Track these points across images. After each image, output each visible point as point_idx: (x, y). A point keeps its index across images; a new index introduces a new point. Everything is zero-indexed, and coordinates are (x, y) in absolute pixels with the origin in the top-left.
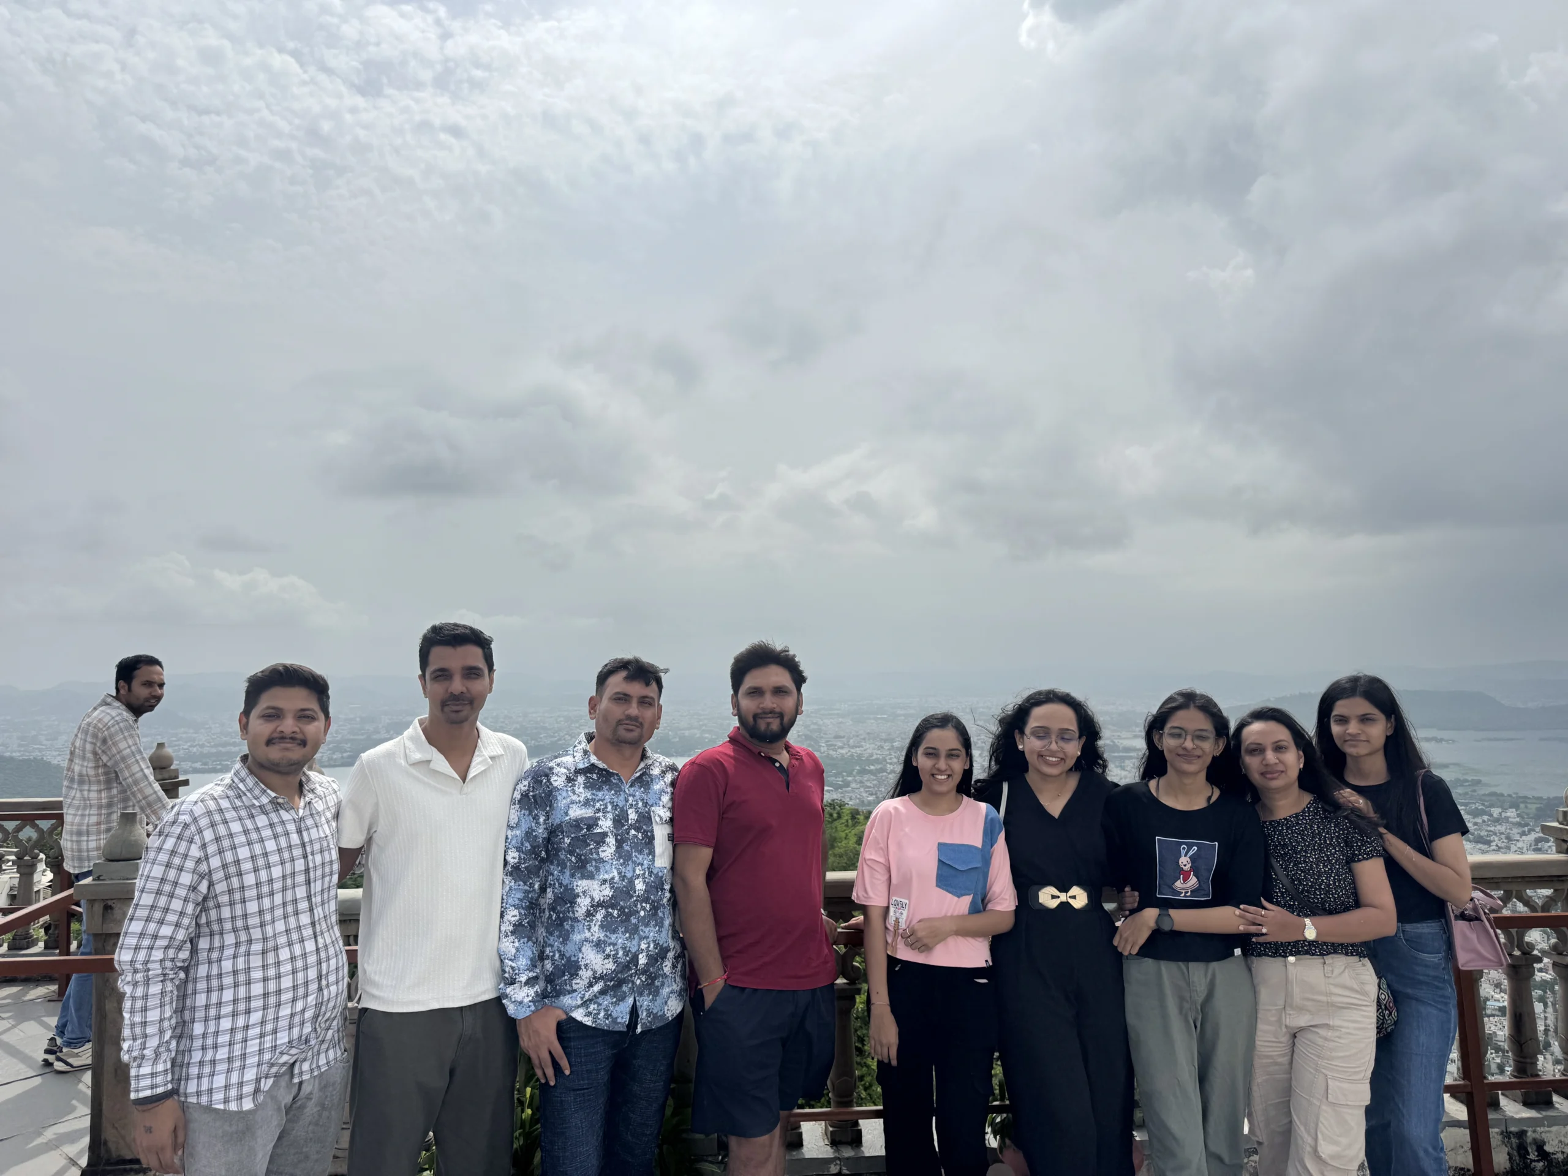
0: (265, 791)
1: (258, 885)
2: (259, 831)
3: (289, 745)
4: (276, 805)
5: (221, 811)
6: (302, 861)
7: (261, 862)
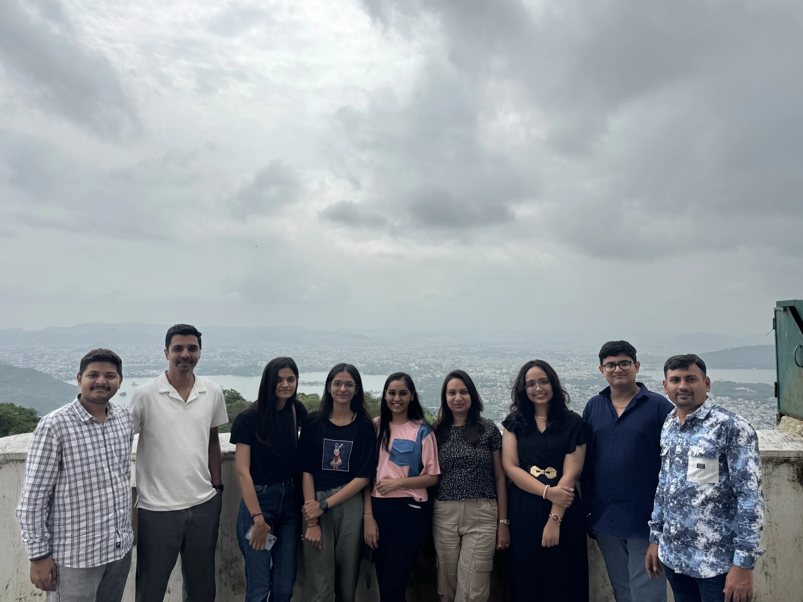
0: (87, 414)
1: (81, 459)
2: (83, 433)
3: (102, 390)
4: (92, 421)
5: (65, 422)
6: (104, 448)
7: (82, 448)
